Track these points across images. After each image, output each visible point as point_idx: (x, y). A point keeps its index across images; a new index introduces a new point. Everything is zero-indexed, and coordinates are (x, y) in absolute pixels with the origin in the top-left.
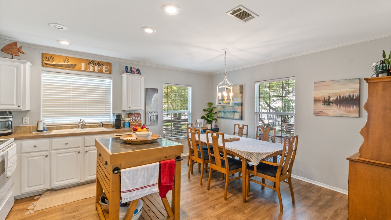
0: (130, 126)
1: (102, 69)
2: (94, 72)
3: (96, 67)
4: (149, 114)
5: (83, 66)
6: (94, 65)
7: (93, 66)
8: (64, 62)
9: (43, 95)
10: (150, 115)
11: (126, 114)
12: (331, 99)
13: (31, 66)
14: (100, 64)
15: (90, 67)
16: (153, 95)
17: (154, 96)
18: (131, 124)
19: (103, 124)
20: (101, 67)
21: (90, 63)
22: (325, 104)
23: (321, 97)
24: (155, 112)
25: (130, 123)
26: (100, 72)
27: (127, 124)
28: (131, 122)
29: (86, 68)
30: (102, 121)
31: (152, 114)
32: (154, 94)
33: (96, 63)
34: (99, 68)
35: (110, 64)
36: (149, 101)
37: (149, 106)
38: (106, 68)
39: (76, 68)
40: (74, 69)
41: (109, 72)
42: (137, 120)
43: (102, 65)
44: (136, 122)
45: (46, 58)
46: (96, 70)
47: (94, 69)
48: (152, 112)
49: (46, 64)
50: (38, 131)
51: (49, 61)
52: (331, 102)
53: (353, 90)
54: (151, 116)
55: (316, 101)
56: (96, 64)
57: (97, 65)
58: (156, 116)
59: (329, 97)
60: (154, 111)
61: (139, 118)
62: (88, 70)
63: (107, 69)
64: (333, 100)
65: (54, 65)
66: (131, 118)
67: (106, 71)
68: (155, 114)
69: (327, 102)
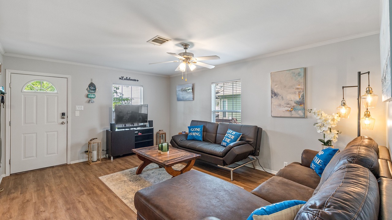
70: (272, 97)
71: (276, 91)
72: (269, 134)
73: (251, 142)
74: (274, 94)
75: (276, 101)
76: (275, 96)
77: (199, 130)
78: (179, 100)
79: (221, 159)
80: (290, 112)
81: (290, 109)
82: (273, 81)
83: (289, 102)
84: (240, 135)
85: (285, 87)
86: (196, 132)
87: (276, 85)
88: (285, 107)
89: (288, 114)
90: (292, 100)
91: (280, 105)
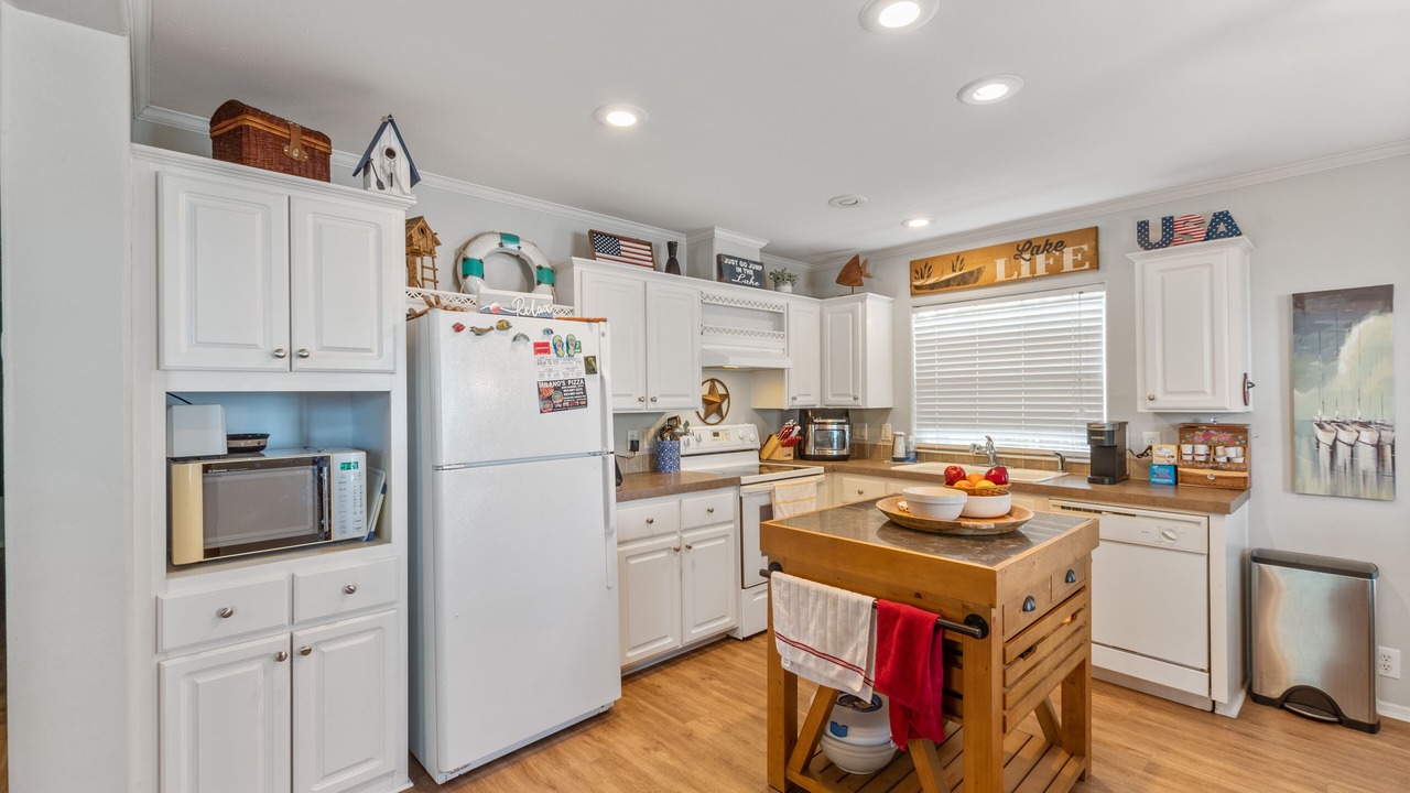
0: (1176, 483)
1: (1059, 261)
2: (1034, 277)
3: (1041, 259)
4: (1320, 434)
5: (1000, 268)
6: (1032, 254)
7: (1030, 259)
8: (954, 271)
9: (918, 368)
10: (1325, 438)
11: (1174, 426)
13: (892, 302)
14: (1053, 245)
15: (1020, 266)
16: (1349, 326)
17: (1356, 330)
18: (1183, 474)
19: (1067, 460)
20: (1058, 253)
21: (1022, 252)
24: (1366, 425)
25: (1176, 467)
26: (1055, 271)
27: (1162, 470)
28: (1186, 467)
29: (1009, 270)
30: (1060, 448)
31: (1344, 436)
32: (1359, 320)
33: (1039, 247)
34: (1051, 261)
35: (1093, 234)
36: (1316, 363)
37: (1314, 391)
38: (1075, 253)
39: (983, 279)
40: (976, 284)
41: (1087, 266)
42: (1224, 460)
43: (1060, 245)
44: (1212, 468)
45: (917, 272)
46: (1041, 270)
47: (1033, 270)
48: (1341, 425)
49: (917, 287)
50: (895, 460)
51: (922, 277)
54: (1333, 448)
56: (1041, 250)
57: (1042, 252)
58: (1379, 447)
60: (1359, 415)
61: (1233, 452)
62: (1015, 277)
63: (1079, 257)
65: (933, 287)
66: (1187, 449)
67: (1077, 264)
68: (1367, 436)
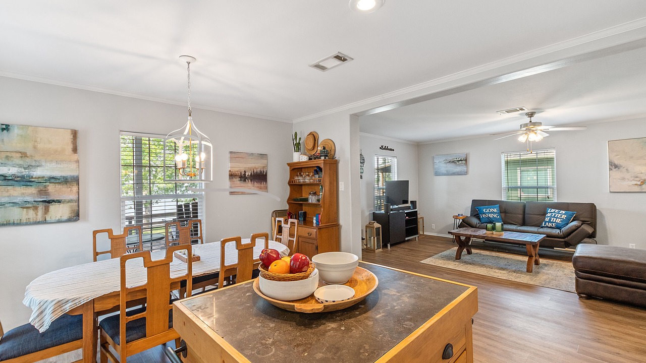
12: (247, 174)
22: (241, 180)
23: (238, 171)
52: (247, 178)
53: (264, 165)
55: (232, 176)
59: (245, 172)
64: (248, 175)
69: (243, 178)
70: (611, 169)
71: (616, 162)
72: (604, 213)
73: (589, 221)
74: (614, 166)
75: (616, 174)
76: (615, 168)
77: (495, 210)
78: (437, 174)
79: (562, 240)
80: (640, 187)
81: (639, 183)
82: (611, 150)
83: (638, 175)
84: (573, 214)
85: (632, 157)
86: (491, 213)
87: (617, 155)
88: (631, 181)
89: (637, 189)
90: (642, 173)
91: (624, 179)
